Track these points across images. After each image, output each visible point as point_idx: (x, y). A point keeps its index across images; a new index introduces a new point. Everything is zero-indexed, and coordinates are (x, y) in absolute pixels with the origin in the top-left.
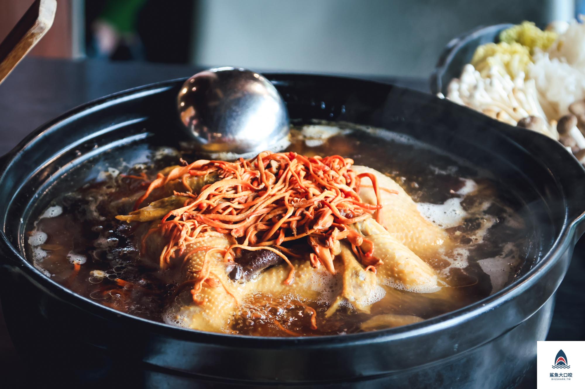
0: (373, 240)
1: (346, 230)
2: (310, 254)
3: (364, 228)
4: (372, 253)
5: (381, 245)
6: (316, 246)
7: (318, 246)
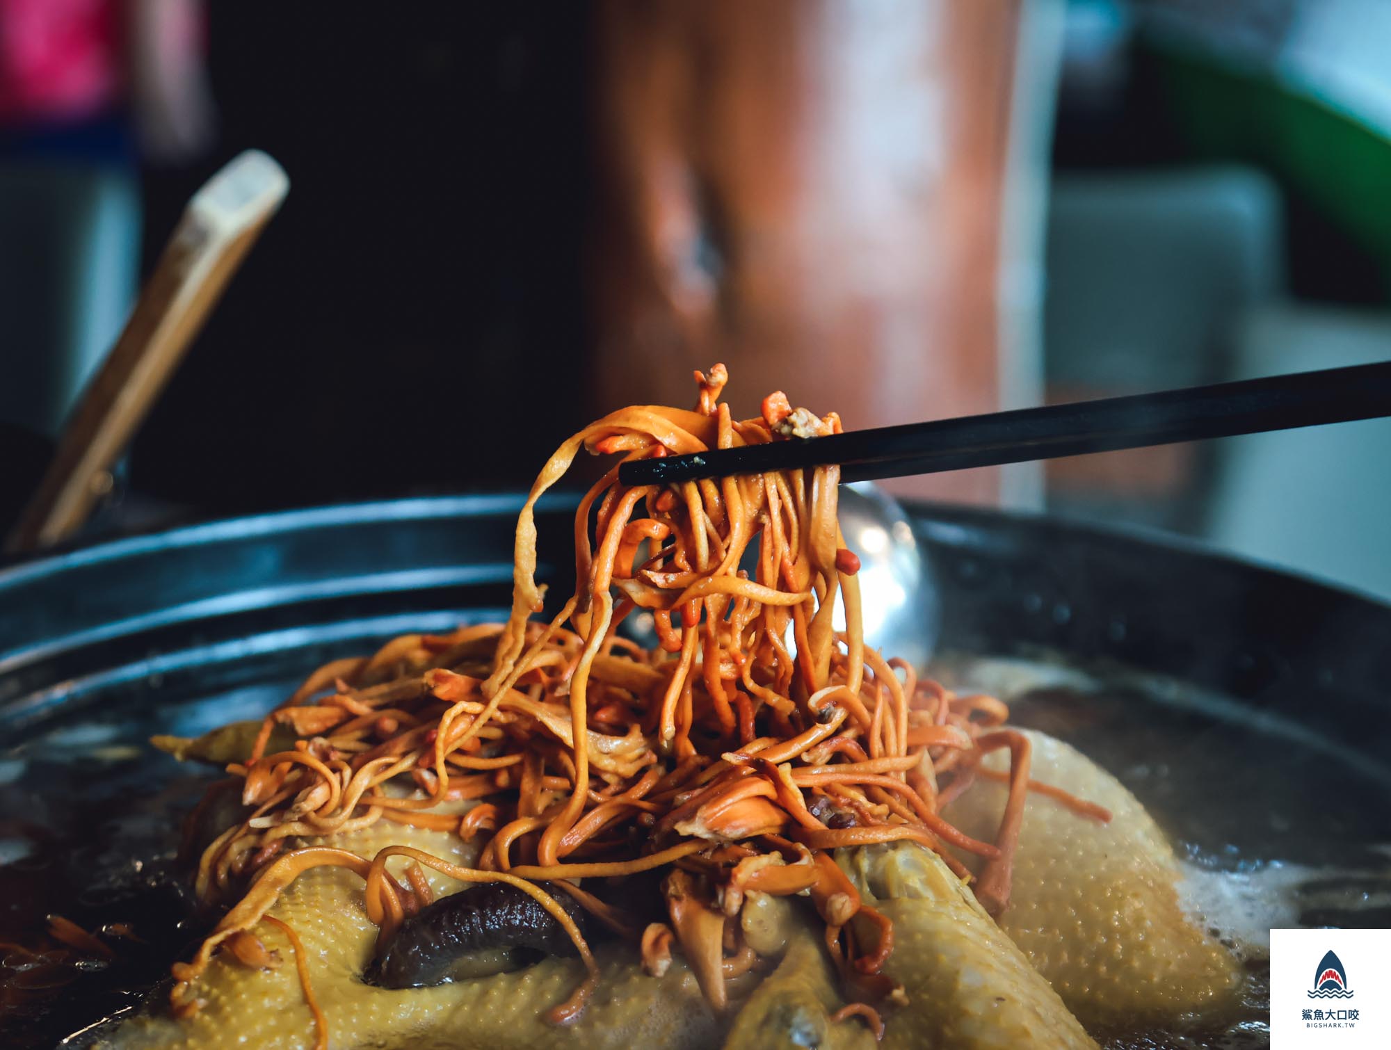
0: (895, 918)
1: (806, 860)
2: (648, 924)
3: (880, 869)
4: (881, 961)
5: (919, 937)
6: (678, 898)
7: (684, 901)
